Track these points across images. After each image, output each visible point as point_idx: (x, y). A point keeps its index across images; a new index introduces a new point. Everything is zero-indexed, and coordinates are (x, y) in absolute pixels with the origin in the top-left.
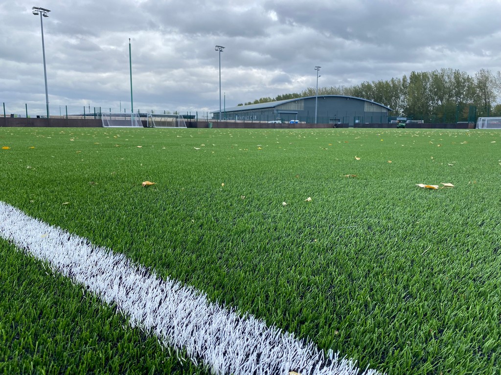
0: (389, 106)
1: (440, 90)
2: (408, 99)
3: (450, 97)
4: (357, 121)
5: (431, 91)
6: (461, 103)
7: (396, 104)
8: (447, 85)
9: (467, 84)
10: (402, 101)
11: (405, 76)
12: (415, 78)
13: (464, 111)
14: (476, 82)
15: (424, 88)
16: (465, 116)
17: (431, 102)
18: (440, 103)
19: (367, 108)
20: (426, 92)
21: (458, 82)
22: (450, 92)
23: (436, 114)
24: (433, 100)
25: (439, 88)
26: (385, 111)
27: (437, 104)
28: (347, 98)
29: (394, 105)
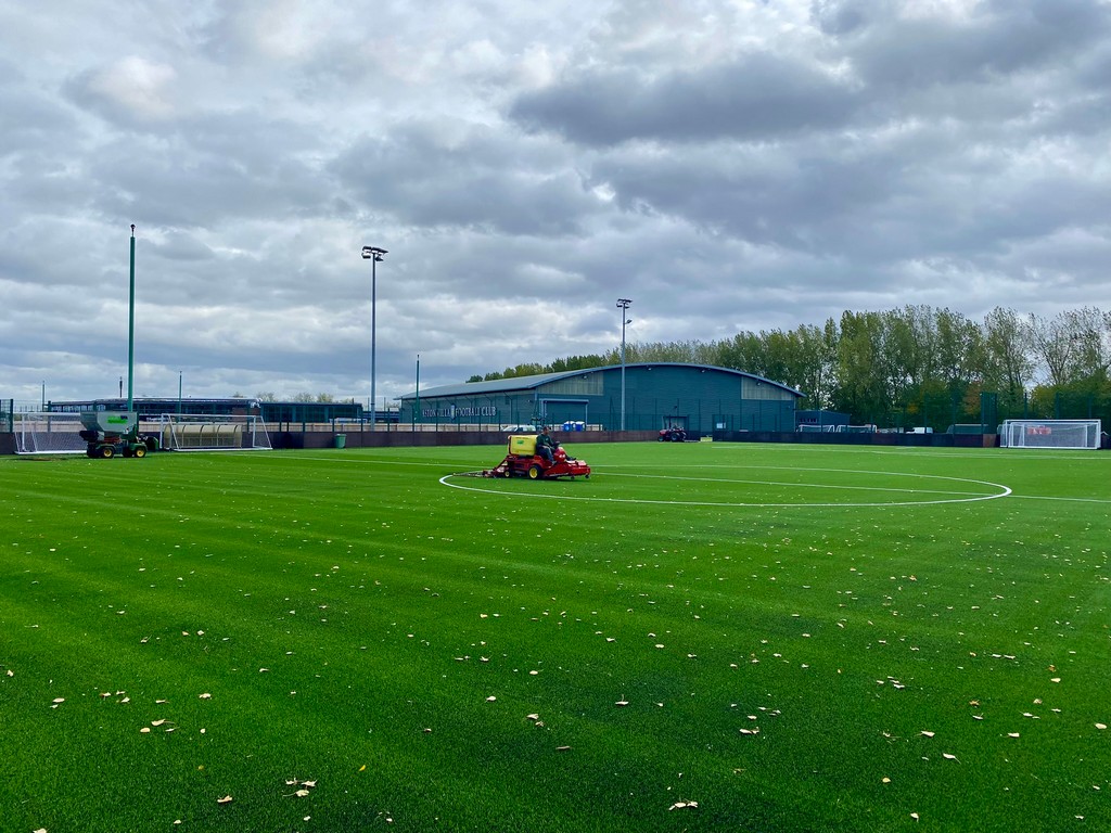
0: (797, 387)
1: (909, 352)
2: (841, 373)
3: (931, 367)
4: (720, 426)
5: (888, 353)
6: (955, 381)
7: (813, 380)
8: (924, 341)
9: (966, 338)
10: (826, 376)
11: (832, 320)
12: (853, 325)
13: (964, 399)
14: (986, 334)
15: (873, 347)
16: (970, 410)
17: (890, 378)
18: (910, 380)
19: (748, 392)
20: (878, 357)
21: (947, 335)
22: (930, 356)
23: (904, 406)
24: (895, 374)
25: (906, 349)
26: (787, 398)
27: (904, 382)
28: (700, 369)
29: (809, 385)
